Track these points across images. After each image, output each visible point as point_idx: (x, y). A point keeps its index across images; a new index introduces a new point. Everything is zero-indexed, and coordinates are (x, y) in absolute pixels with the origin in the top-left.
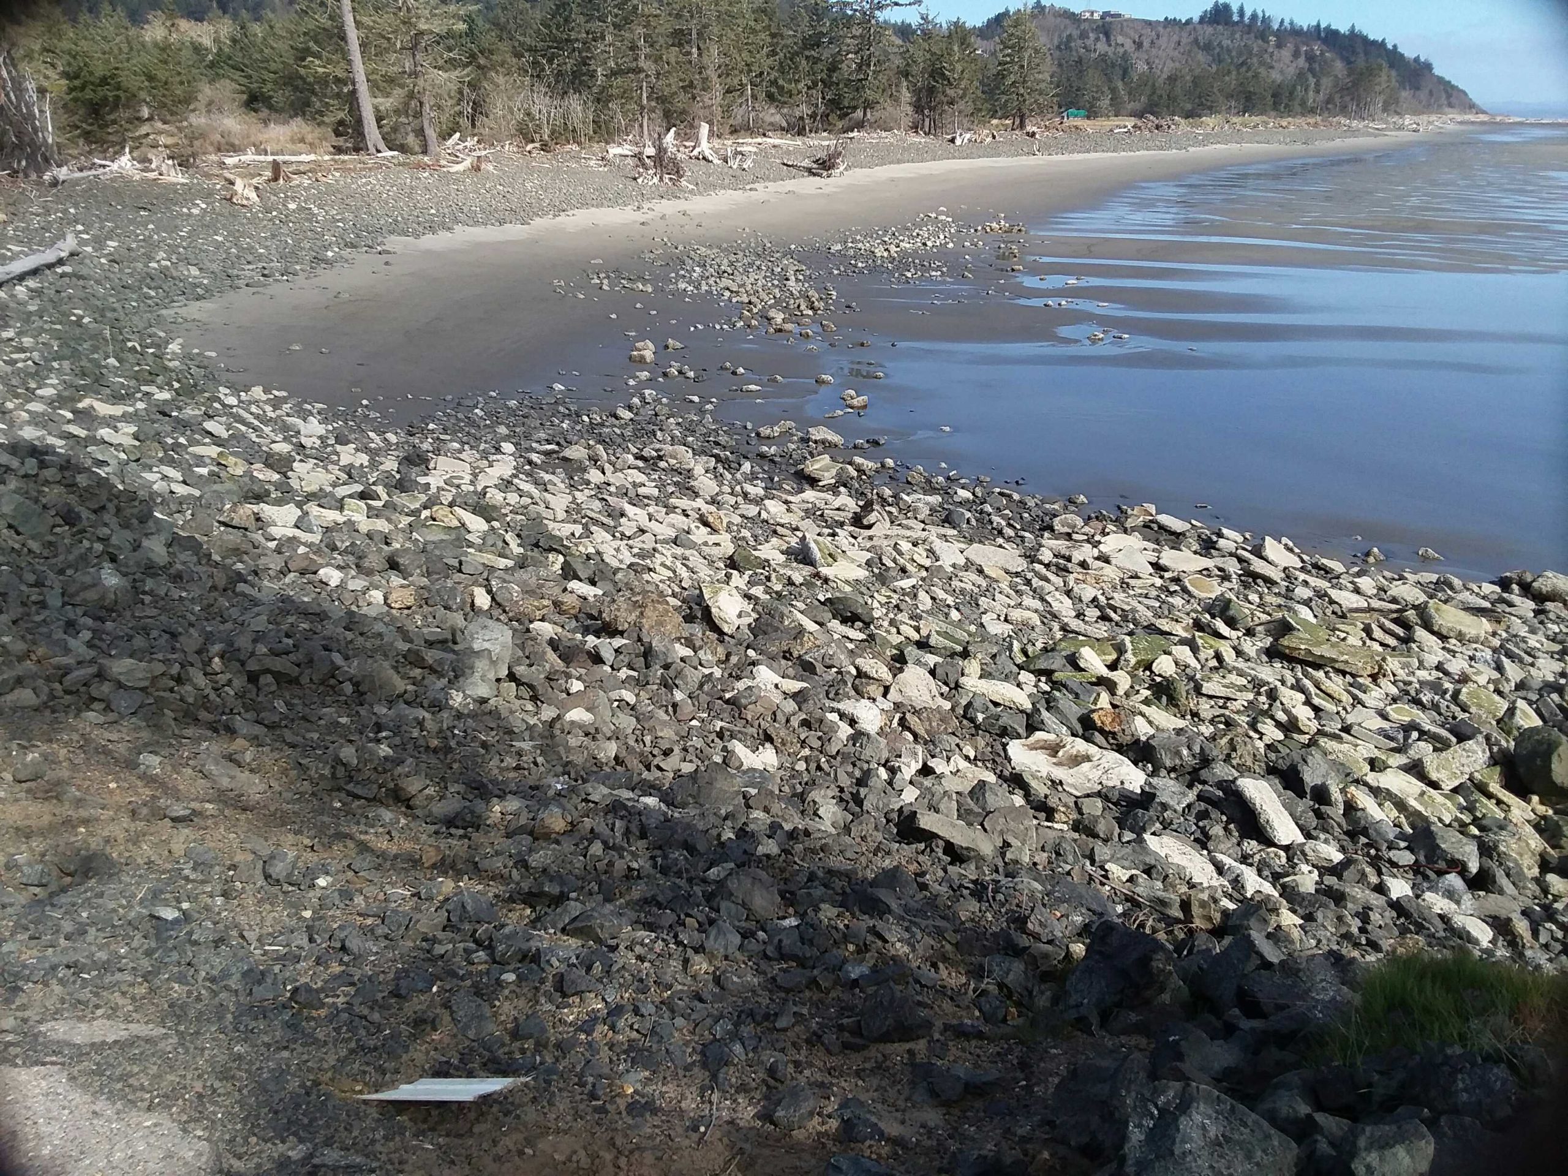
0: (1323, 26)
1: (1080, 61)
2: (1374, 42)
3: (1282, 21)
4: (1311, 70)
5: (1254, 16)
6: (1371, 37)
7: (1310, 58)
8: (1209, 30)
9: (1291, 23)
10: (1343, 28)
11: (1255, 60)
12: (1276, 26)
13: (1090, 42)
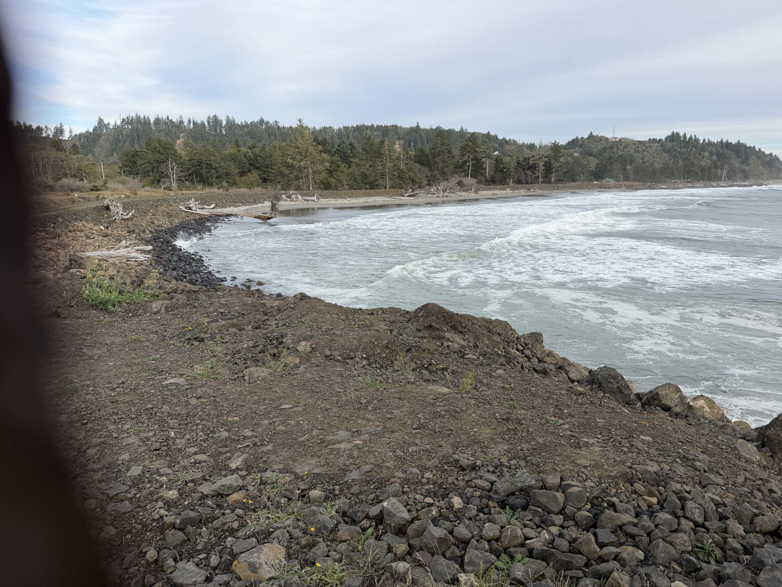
0: (724, 141)
1: (610, 158)
2: (750, 147)
3: (704, 140)
4: (718, 161)
5: (691, 137)
6: (748, 145)
7: (718, 155)
8: (670, 144)
9: (709, 141)
10: (734, 141)
11: (692, 157)
12: (701, 142)
13: (615, 150)
